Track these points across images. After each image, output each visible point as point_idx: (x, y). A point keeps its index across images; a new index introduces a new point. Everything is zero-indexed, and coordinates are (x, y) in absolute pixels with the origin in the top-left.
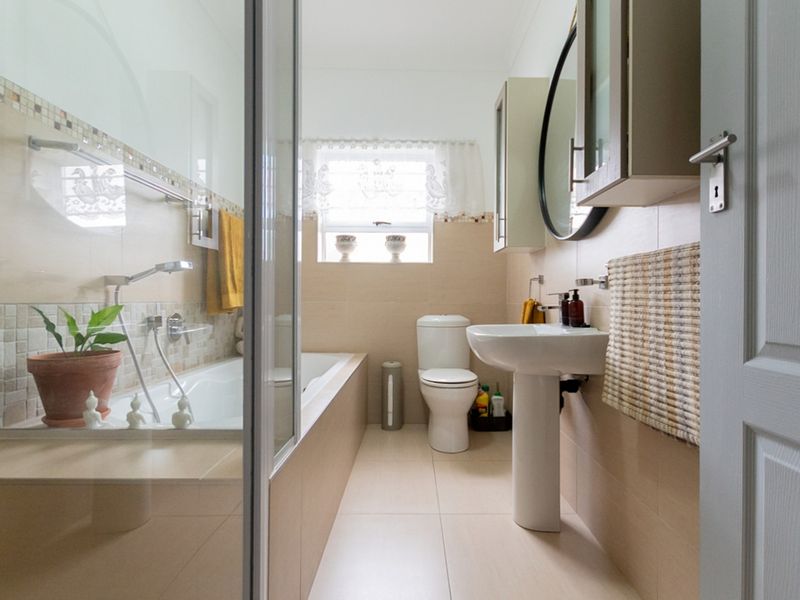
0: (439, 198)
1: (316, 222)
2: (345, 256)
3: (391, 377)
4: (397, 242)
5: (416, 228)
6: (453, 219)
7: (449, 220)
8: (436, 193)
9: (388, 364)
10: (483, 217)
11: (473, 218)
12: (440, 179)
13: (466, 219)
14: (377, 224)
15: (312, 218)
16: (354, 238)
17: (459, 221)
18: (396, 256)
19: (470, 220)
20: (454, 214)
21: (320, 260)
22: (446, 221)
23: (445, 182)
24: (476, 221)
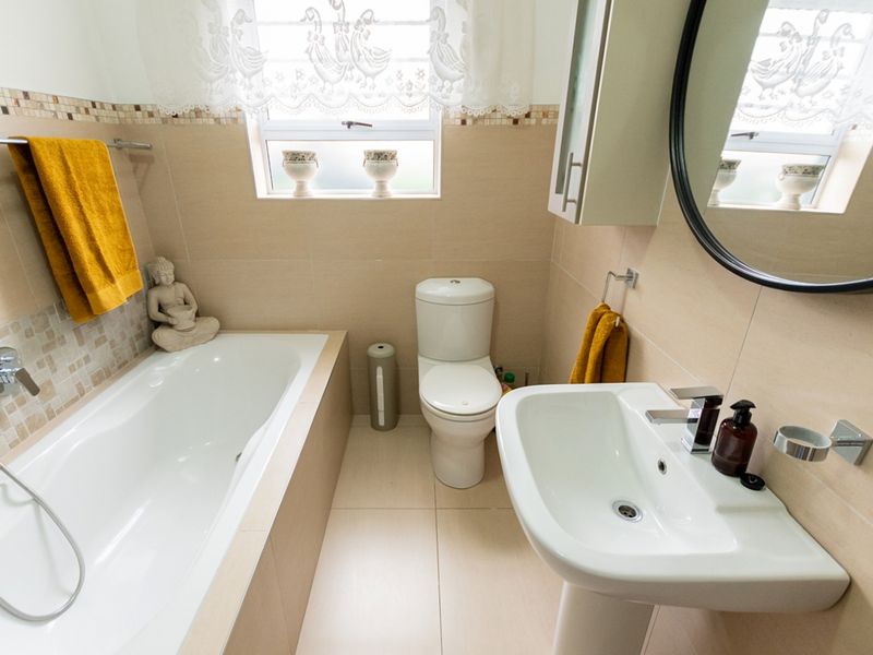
0: (452, 81)
1: (244, 126)
2: (301, 187)
3: (380, 370)
4: (382, 163)
5: (413, 132)
6: (475, 120)
7: (469, 122)
8: (448, 70)
9: (374, 351)
10: (528, 116)
11: (509, 117)
12: (456, 39)
13: (499, 120)
14: (350, 124)
15: (235, 120)
16: (312, 156)
17: (487, 122)
18: (381, 186)
19: (505, 122)
20: (478, 111)
21: (262, 193)
22: (464, 122)
23: (464, 46)
24: (516, 122)
